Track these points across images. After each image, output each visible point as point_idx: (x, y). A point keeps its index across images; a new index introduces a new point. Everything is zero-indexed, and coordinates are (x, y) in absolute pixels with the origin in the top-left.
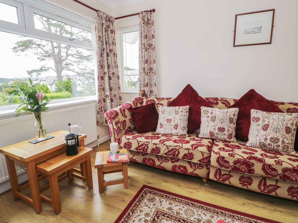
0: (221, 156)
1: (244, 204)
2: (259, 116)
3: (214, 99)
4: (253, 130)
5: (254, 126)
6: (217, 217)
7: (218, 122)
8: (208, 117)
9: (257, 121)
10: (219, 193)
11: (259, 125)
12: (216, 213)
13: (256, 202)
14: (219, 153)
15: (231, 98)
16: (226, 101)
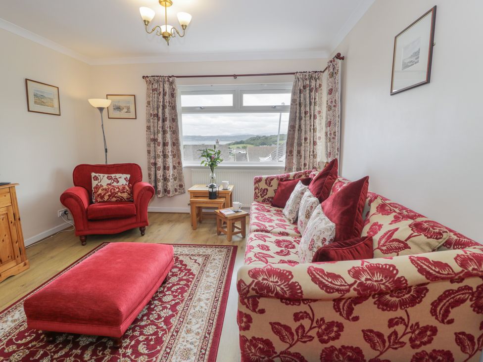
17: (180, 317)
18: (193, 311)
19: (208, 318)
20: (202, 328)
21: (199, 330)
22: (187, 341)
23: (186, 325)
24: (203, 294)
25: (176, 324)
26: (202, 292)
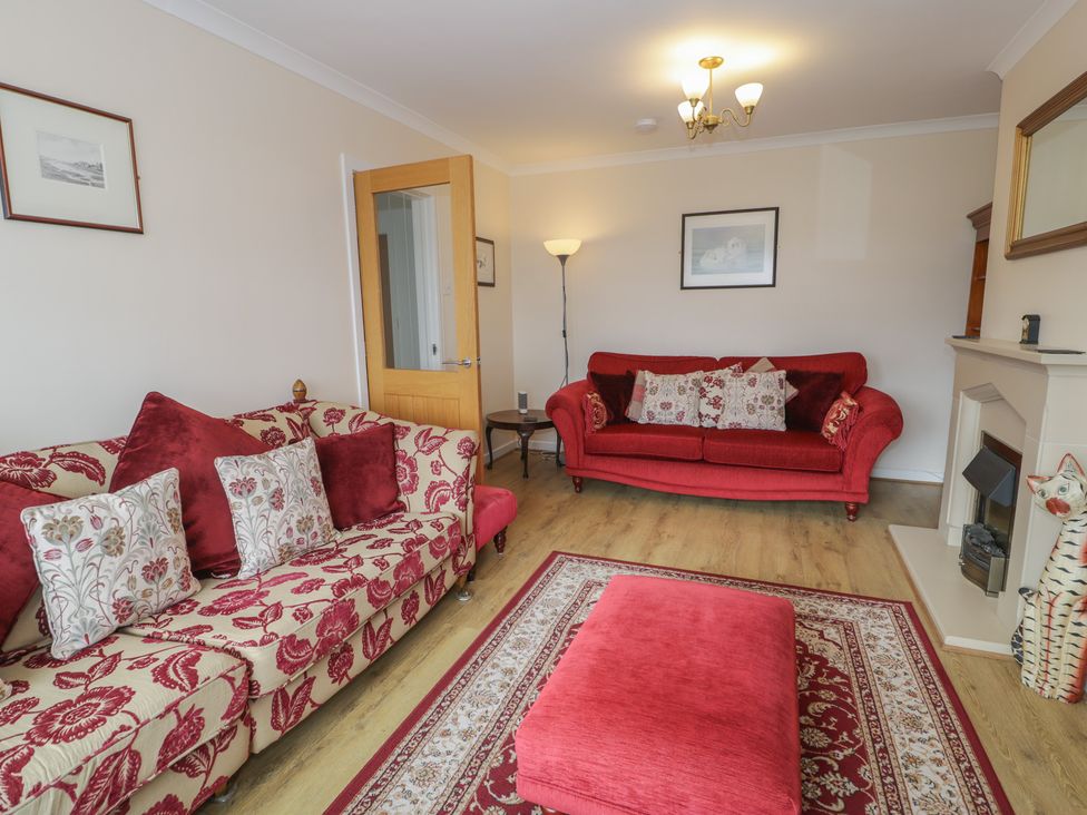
0: (284, 637)
1: (361, 727)
2: (248, 473)
3: (19, 463)
4: (251, 520)
5: (248, 508)
6: (387, 804)
7: (138, 546)
8: (88, 543)
9: (249, 491)
10: (290, 772)
11: (260, 499)
12: (372, 802)
13: (360, 699)
14: (272, 634)
15: (86, 440)
16: (75, 455)
17: (521, 699)
18: (490, 708)
19: (466, 688)
20: (484, 673)
21: (490, 670)
22: (515, 658)
23: (512, 683)
24: (449, 753)
25: (531, 688)
26: (449, 758)
